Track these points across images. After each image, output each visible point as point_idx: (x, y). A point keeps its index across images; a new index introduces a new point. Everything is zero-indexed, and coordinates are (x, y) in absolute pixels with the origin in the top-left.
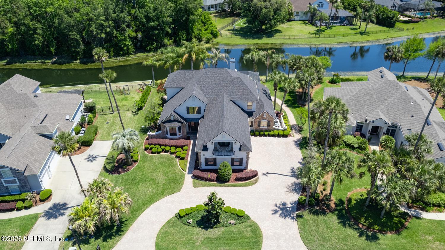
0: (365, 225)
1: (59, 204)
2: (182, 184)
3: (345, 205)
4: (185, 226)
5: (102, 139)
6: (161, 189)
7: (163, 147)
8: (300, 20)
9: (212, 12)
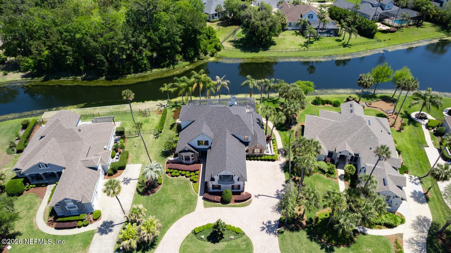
0: (326, 240)
1: (107, 222)
2: (196, 205)
3: (313, 223)
4: (199, 240)
5: (133, 162)
6: (180, 209)
7: (180, 172)
8: (292, 30)
9: (216, 19)
